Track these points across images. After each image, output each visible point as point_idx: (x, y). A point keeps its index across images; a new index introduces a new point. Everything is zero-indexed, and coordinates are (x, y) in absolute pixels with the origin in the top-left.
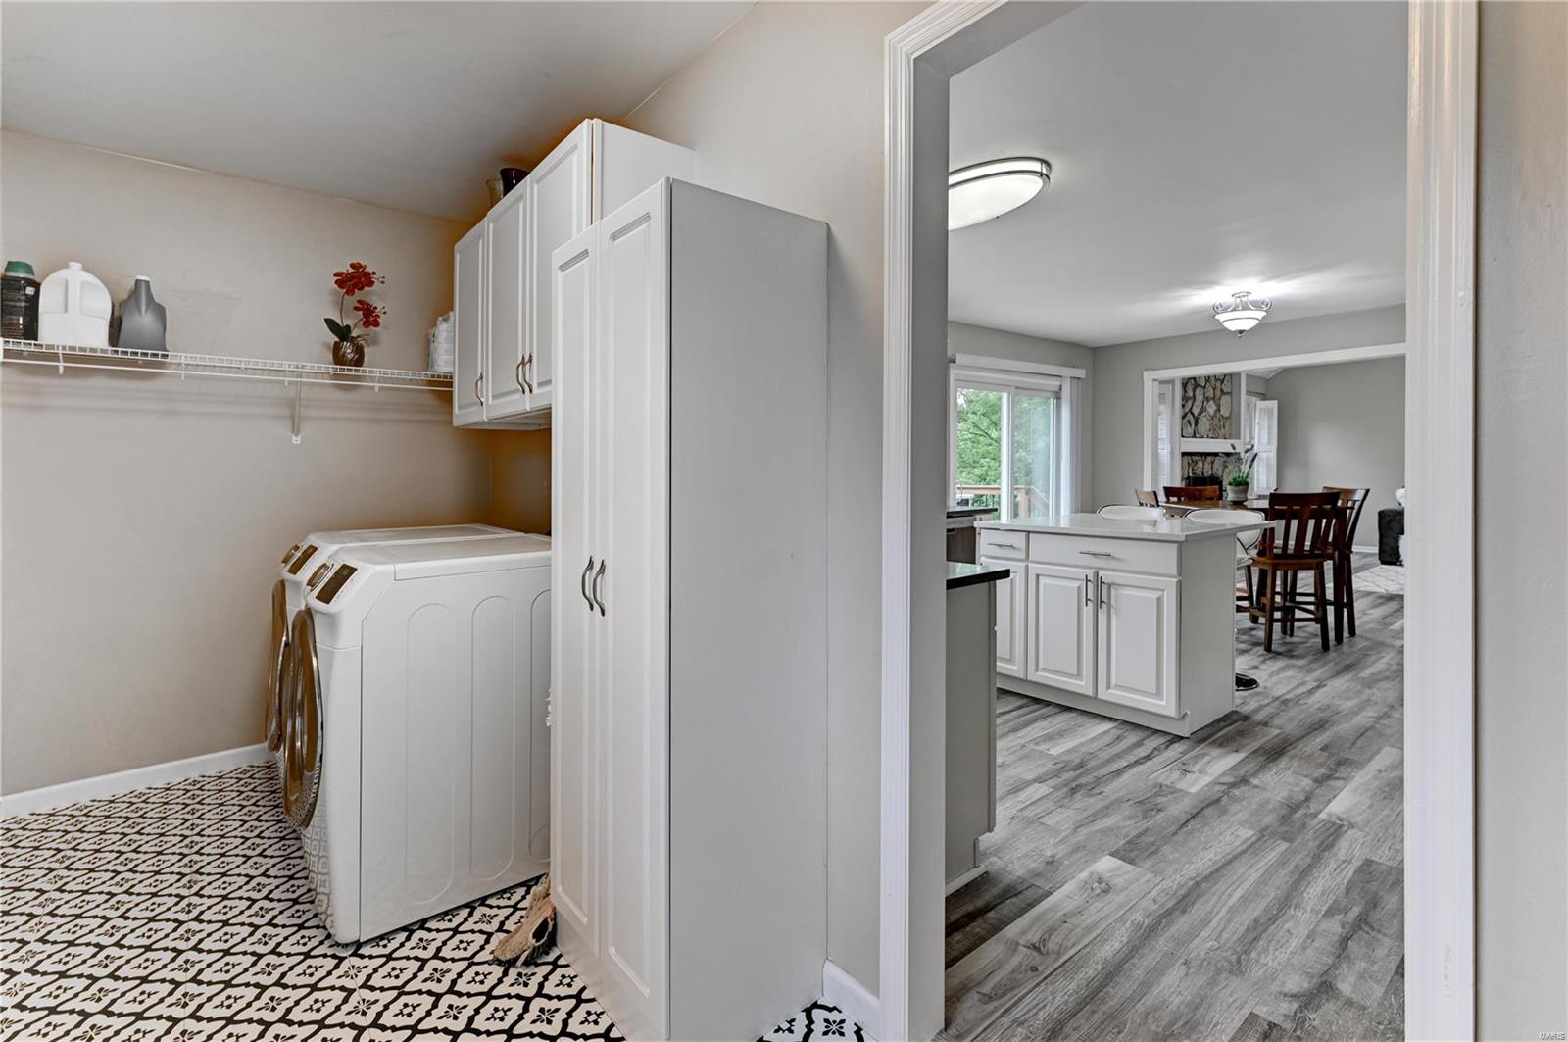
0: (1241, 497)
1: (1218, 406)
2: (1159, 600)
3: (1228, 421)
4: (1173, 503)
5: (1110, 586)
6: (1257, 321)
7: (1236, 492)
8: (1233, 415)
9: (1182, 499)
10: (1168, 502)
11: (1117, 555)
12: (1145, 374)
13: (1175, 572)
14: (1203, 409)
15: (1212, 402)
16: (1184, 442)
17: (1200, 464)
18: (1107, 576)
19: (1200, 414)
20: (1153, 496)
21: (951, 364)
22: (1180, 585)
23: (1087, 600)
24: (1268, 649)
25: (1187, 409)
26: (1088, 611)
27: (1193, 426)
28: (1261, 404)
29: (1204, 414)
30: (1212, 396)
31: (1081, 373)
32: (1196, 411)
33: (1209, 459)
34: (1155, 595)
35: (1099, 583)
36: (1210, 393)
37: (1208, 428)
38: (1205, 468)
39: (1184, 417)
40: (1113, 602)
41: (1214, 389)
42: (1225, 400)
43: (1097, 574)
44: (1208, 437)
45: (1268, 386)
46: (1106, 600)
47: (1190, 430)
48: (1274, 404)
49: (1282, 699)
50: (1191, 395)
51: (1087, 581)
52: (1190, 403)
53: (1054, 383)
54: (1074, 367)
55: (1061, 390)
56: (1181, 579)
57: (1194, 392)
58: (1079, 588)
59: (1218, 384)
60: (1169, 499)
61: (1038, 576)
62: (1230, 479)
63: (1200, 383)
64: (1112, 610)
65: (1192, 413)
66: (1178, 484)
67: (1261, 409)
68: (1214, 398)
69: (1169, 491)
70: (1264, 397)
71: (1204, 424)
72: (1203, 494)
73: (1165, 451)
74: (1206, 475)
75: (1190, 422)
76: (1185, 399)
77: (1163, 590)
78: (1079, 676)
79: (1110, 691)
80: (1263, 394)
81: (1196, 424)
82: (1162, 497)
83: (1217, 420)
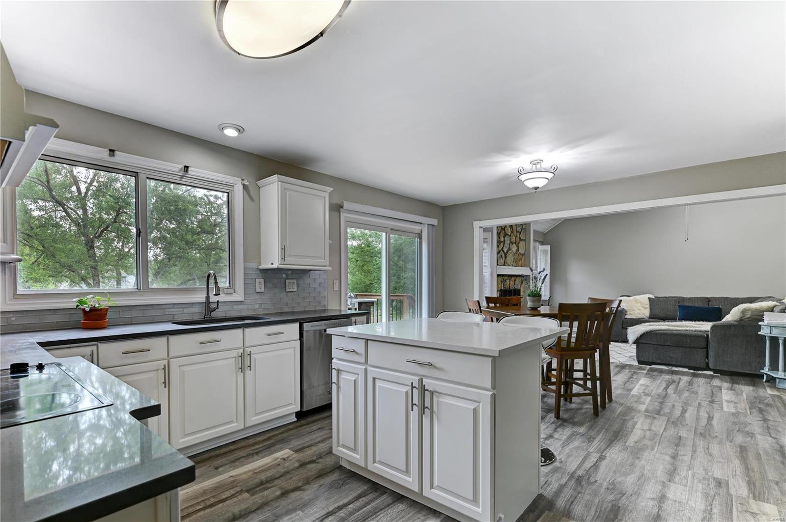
0: (536, 305)
1: (518, 247)
2: (475, 411)
3: (524, 256)
4: (492, 308)
5: (432, 393)
6: (547, 181)
7: (533, 301)
8: (526, 253)
9: (498, 305)
10: (488, 307)
11: (437, 365)
12: (475, 223)
13: (489, 385)
14: (509, 249)
15: (514, 245)
16: (499, 268)
17: (508, 281)
18: (429, 383)
19: (507, 252)
20: (477, 304)
21: (341, 209)
22: (494, 397)
23: (413, 404)
24: (558, 417)
25: (500, 249)
26: (414, 414)
27: (504, 259)
28: (541, 247)
29: (510, 252)
30: (515, 241)
31: (434, 222)
32: (505, 250)
33: (513, 279)
34: (471, 406)
35: (423, 390)
36: (513, 240)
37: (513, 260)
38: (511, 284)
39: (498, 253)
40: (435, 409)
41: (516, 237)
42: (522, 244)
43: (421, 381)
44: (512, 266)
45: (544, 238)
46: (429, 407)
47: (502, 261)
48: (548, 247)
49: (576, 476)
50: (502, 240)
51: (413, 387)
52: (502, 245)
53: (417, 228)
54: (430, 217)
55: (421, 232)
56: (495, 392)
57: (504, 238)
58: (407, 392)
59: (518, 234)
60: (489, 305)
61: (374, 379)
62: (528, 292)
63: (508, 233)
64: (434, 415)
65: (503, 251)
66: (495, 295)
67: (541, 250)
68: (515, 243)
69: (489, 300)
70: (542, 243)
71: (510, 258)
72: (511, 302)
73: (487, 273)
74: (511, 288)
75: (502, 256)
76: (499, 242)
77: (480, 402)
78: (407, 472)
79: (432, 490)
80: (542, 242)
81: (506, 257)
82: (484, 304)
83: (517, 256)
